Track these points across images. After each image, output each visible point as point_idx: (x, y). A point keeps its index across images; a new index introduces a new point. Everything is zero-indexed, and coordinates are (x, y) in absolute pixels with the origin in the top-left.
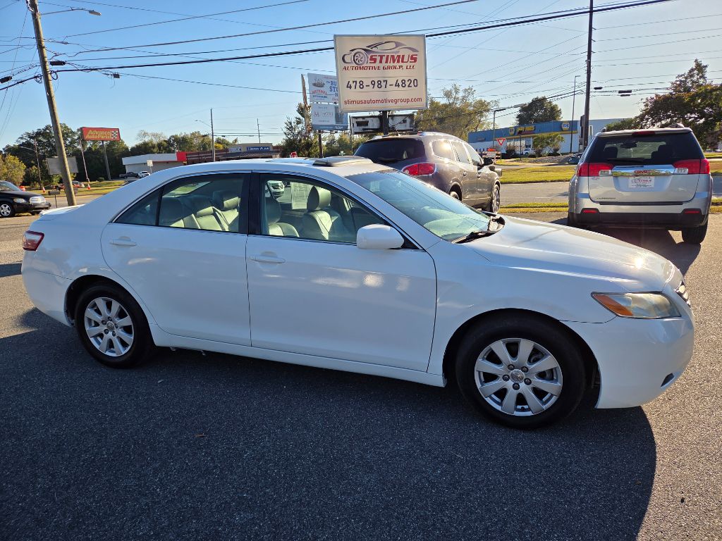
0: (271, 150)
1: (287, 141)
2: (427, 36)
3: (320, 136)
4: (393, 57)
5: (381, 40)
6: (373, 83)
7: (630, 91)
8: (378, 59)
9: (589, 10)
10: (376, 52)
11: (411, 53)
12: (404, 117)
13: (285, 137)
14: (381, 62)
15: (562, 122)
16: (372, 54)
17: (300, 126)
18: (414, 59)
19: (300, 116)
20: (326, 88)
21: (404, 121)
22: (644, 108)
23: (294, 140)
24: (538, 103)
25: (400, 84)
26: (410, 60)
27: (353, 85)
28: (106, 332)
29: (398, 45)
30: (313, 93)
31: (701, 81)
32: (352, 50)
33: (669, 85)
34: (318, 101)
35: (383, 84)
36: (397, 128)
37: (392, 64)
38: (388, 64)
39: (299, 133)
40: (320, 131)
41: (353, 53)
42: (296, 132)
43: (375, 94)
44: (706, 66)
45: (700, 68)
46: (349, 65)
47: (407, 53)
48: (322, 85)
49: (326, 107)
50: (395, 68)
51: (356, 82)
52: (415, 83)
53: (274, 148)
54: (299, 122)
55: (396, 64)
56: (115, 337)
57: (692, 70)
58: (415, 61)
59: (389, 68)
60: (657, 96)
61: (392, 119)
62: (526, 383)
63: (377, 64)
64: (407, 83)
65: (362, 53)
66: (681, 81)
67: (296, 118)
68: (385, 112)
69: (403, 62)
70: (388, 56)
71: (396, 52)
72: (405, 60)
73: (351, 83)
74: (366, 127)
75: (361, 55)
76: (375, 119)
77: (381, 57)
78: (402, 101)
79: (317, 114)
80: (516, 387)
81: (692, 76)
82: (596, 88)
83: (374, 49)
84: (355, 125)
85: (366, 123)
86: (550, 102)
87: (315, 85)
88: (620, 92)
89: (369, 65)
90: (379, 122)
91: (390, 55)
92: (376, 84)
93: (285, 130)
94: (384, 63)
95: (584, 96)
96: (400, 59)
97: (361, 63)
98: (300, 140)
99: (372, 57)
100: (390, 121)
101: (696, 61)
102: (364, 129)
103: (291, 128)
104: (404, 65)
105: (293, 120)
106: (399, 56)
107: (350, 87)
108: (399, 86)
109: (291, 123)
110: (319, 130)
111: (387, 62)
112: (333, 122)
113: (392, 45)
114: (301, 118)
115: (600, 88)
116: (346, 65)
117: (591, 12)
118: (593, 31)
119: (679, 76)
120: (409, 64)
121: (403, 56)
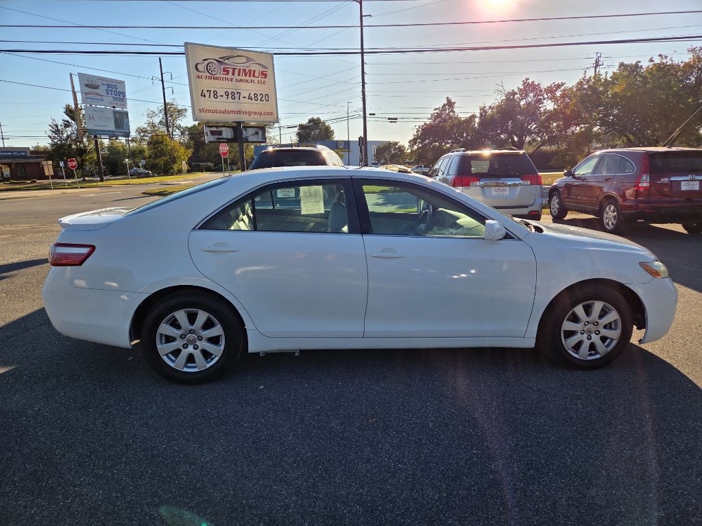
0: (29, 155)
1: (52, 145)
2: (275, 54)
3: (96, 142)
4: (244, 70)
5: (233, 53)
6: (227, 94)
7: (397, 119)
8: (231, 71)
9: (360, 51)
10: (229, 65)
11: (263, 69)
12: (256, 129)
13: (50, 141)
14: (233, 74)
15: (337, 142)
16: (224, 66)
17: (69, 129)
18: (264, 75)
19: (67, 118)
20: (102, 90)
21: (257, 133)
22: (416, 134)
23: (63, 145)
24: (315, 123)
25: (253, 97)
26: (260, 76)
27: (207, 94)
28: (185, 346)
29: (249, 60)
30: (85, 94)
31: (451, 114)
32: (205, 60)
33: (429, 116)
34: (91, 103)
35: (237, 96)
36: (250, 139)
37: (244, 78)
38: (240, 77)
39: (68, 137)
40: (95, 137)
41: (206, 62)
42: (65, 135)
43: (230, 105)
44: (454, 103)
45: (450, 104)
46: (203, 74)
47: (258, 69)
48: (96, 87)
49: (101, 111)
50: (247, 81)
51: (210, 91)
52: (266, 97)
53: (32, 152)
54: (67, 125)
55: (247, 78)
56: (198, 351)
57: (444, 105)
58: (266, 77)
59: (241, 81)
60: (425, 124)
61: (245, 130)
62: (596, 334)
63: (230, 76)
64: (259, 97)
65: (214, 63)
66: (437, 113)
67: (64, 121)
68: (239, 123)
69: (254, 76)
70: (240, 70)
71: (247, 67)
72: (257, 75)
73: (205, 92)
74: (220, 137)
75: (214, 66)
76: (228, 129)
77: (234, 70)
78: (255, 113)
79: (91, 118)
80: (589, 338)
81: (445, 110)
82: (370, 114)
83: (226, 61)
84: (209, 134)
85: (220, 133)
86: (324, 123)
87: (87, 86)
88: (389, 119)
89: (222, 76)
90: (232, 132)
91: (242, 68)
92: (230, 95)
93: (50, 133)
94: (236, 76)
95: (362, 120)
96: (251, 73)
97: (214, 73)
98: (70, 145)
99: (224, 68)
100: (244, 131)
101: (448, 98)
102: (218, 139)
103: (57, 131)
104: (256, 80)
105: (60, 123)
106: (250, 71)
107: (205, 96)
108: (251, 99)
109: (57, 126)
110: (95, 135)
111: (239, 75)
112: (111, 126)
113: (244, 60)
114: (70, 121)
115: (374, 114)
116: (200, 74)
117: (362, 53)
118: (365, 65)
119: (436, 109)
120: (260, 79)
121: (254, 71)
